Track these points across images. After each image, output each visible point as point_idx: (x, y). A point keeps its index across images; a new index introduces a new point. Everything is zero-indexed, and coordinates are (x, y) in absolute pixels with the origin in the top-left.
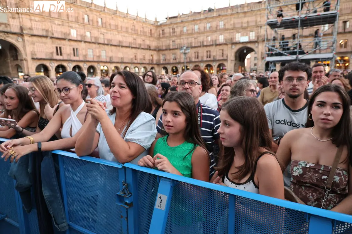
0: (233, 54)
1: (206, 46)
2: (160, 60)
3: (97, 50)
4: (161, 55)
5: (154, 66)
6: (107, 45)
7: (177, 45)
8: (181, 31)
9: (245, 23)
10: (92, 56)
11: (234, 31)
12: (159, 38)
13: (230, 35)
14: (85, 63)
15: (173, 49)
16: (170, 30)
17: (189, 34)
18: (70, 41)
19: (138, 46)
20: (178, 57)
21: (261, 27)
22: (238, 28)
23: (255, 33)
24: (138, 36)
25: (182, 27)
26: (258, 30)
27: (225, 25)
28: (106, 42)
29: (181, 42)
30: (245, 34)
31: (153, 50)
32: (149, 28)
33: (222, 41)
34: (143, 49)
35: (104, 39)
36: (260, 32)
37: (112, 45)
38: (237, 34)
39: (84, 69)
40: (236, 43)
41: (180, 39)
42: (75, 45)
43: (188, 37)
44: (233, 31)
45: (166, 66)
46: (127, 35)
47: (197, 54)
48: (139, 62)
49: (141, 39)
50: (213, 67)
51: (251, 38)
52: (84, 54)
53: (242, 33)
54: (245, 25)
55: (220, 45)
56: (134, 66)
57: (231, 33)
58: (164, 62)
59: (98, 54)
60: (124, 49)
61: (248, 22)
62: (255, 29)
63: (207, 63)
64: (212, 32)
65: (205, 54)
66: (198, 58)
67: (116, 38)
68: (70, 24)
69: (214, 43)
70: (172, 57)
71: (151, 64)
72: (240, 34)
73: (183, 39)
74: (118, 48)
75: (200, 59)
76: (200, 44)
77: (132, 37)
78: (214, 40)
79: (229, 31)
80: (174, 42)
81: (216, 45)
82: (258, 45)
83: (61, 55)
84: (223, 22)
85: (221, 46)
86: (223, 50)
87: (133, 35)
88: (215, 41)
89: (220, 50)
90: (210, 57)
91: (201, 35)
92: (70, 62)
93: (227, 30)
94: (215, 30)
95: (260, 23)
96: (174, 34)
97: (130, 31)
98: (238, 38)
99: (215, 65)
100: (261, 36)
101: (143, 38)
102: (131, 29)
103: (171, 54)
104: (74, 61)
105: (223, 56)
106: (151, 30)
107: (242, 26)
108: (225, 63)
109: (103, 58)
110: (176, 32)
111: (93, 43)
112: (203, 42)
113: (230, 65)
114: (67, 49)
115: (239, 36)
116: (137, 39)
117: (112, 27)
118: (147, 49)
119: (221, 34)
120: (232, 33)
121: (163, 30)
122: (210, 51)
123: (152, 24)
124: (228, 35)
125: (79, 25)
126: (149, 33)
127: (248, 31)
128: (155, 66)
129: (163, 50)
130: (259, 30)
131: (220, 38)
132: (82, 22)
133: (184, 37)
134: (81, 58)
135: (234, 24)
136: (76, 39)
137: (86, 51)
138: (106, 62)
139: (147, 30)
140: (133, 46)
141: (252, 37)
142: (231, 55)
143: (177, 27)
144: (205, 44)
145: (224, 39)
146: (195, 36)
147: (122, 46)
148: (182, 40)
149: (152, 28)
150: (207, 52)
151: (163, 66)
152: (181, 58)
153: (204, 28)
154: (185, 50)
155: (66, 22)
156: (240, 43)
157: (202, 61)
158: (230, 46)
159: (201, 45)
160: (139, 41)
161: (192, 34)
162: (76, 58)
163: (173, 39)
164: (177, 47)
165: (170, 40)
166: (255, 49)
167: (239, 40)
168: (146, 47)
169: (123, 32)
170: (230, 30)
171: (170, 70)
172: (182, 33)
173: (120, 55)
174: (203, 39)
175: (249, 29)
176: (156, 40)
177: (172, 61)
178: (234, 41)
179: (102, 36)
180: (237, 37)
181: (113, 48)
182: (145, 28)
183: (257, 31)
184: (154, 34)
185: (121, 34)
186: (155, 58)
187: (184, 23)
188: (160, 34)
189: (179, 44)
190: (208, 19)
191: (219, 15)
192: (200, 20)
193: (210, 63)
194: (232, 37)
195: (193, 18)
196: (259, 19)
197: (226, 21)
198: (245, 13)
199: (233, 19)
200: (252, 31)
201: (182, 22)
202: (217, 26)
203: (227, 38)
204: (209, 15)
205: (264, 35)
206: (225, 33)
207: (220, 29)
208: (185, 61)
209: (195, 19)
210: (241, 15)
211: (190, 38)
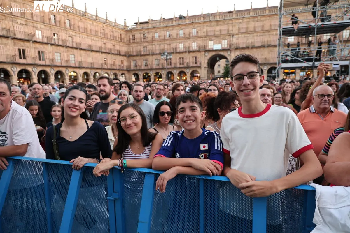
0: (206, 61)
1: (179, 53)
2: (130, 66)
3: (65, 54)
4: (132, 61)
5: (124, 72)
6: (76, 48)
7: (149, 50)
8: (153, 37)
10: (59, 61)
11: (207, 38)
12: (129, 43)
13: (203, 43)
14: (52, 68)
15: (144, 55)
16: (141, 35)
17: (161, 40)
18: (35, 43)
19: (108, 51)
20: (150, 63)
21: (233, 36)
22: (211, 36)
23: (227, 42)
24: (108, 40)
25: (154, 33)
27: (198, 32)
28: (75, 46)
29: (153, 47)
30: (218, 42)
31: (123, 56)
32: (119, 33)
33: (196, 48)
34: (113, 54)
35: (72, 42)
36: (232, 40)
37: (81, 49)
38: (210, 42)
39: (51, 74)
40: (209, 51)
41: (152, 45)
42: (41, 47)
43: (160, 43)
44: (205, 39)
45: (137, 72)
46: (97, 39)
47: (169, 61)
48: (109, 67)
49: (111, 43)
50: (187, 73)
51: (223, 46)
52: (51, 57)
53: (215, 40)
54: (217, 33)
55: (193, 52)
56: (105, 72)
58: (135, 68)
59: (66, 59)
60: (94, 53)
61: (220, 30)
62: (227, 37)
63: (180, 70)
64: (185, 39)
65: (178, 61)
66: (171, 65)
67: (86, 41)
68: (35, 25)
69: (187, 50)
70: (144, 63)
71: (122, 70)
72: (212, 42)
73: (155, 45)
74: (88, 52)
75: (173, 66)
76: (173, 51)
77: (102, 41)
78: (187, 47)
79: (202, 39)
80: (145, 48)
81: (190, 52)
82: (231, 53)
83: (24, 58)
84: (195, 30)
85: (194, 53)
86: (196, 57)
87: (103, 39)
88: (189, 47)
89: (193, 57)
90: (183, 64)
91: (174, 42)
92: (35, 66)
93: (200, 37)
94: (188, 37)
95: (232, 32)
96: (145, 40)
97: (99, 34)
99: (188, 72)
100: (233, 45)
101: (113, 42)
102: (101, 33)
103: (142, 60)
104: (40, 65)
105: (196, 63)
106: (121, 35)
107: (214, 34)
108: (198, 70)
109: (72, 63)
110: (147, 37)
111: (61, 46)
112: (176, 49)
113: (203, 72)
114: (32, 52)
115: (212, 44)
116: (107, 44)
117: (81, 30)
118: (117, 54)
119: (194, 42)
120: (205, 40)
121: (133, 36)
122: (183, 58)
123: (122, 29)
124: (201, 43)
125: (45, 26)
126: (119, 37)
127: (221, 39)
128: (126, 72)
129: (134, 56)
130: (231, 39)
131: (193, 46)
132: (48, 22)
133: (156, 43)
134: (48, 63)
135: (207, 31)
136: (41, 41)
137: (53, 54)
138: (76, 67)
139: (117, 34)
140: (103, 51)
141: (225, 45)
142: (205, 63)
143: (148, 33)
144: (178, 50)
146: (168, 42)
147: (92, 51)
148: (154, 46)
149: (122, 32)
150: (180, 58)
151: (134, 72)
152: (152, 64)
153: (177, 34)
154: (167, 56)
155: (29, 22)
156: (213, 51)
157: (175, 68)
158: (203, 53)
160: (109, 46)
161: (164, 40)
162: (42, 62)
163: (145, 44)
164: (149, 53)
165: (141, 46)
166: (228, 57)
167: (212, 47)
168: (116, 53)
169: (92, 35)
170: (203, 37)
171: (141, 77)
172: (154, 39)
173: (90, 60)
174: (176, 46)
175: (221, 37)
176: (126, 46)
177: (143, 67)
178: (207, 49)
179: (70, 39)
180: (210, 45)
181: (82, 52)
182: (114, 32)
183: (229, 40)
184: (124, 39)
185: (90, 38)
186: (126, 64)
187: (156, 29)
188: (130, 39)
189: (151, 50)
190: (180, 26)
191: (192, 23)
192: (173, 26)
193: (183, 70)
194: (205, 45)
195: (165, 24)
196: (231, 28)
197: (199, 28)
198: (217, 21)
199: (205, 27)
200: (225, 40)
201: (154, 27)
202: (190, 33)
203: (200, 45)
204: (181, 22)
205: (236, 43)
206: (198, 40)
207: (193, 37)
208: (157, 67)
209: (167, 25)
210: (213, 23)
211: (162, 44)
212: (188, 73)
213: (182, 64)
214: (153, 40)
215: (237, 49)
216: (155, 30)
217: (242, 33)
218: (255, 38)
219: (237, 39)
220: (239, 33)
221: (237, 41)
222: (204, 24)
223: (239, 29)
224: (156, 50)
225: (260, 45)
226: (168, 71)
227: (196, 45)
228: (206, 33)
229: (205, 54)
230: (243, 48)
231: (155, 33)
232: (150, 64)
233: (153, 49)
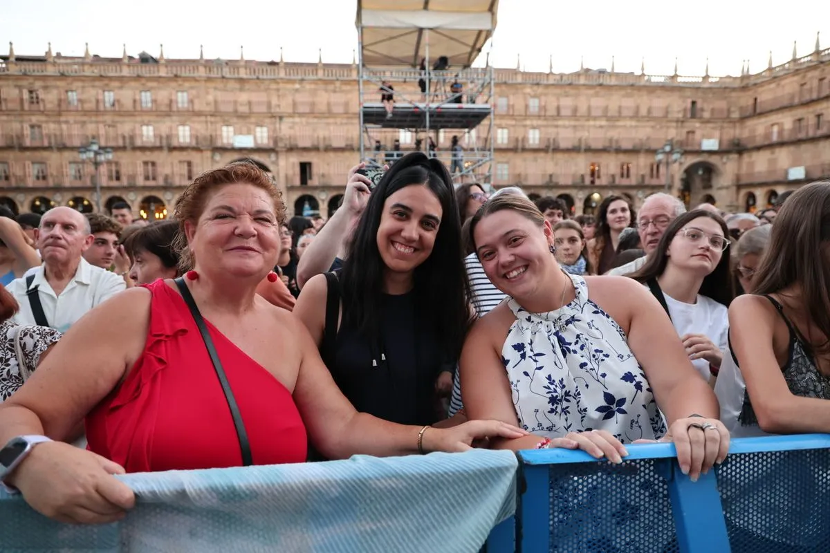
1: (143, 149)
7: (49, 137)
8: (60, 101)
9: (241, 105)
11: (218, 119)
13: (207, 129)
15: (34, 149)
16: (21, 93)
17: (86, 113)
20: (52, 170)
21: (281, 118)
22: (227, 113)
23: (268, 131)
25: (62, 91)
26: (275, 123)
27: (191, 102)
29: (61, 130)
30: (245, 129)
33: (188, 140)
36: (280, 129)
38: (225, 128)
40: (224, 150)
41: (59, 122)
43: (85, 119)
44: (213, 119)
45: (11, 195)
47: (114, 168)
50: (166, 203)
51: (259, 141)
53: (237, 126)
54: (243, 109)
55: (182, 149)
57: (209, 125)
58: (3, 184)
61: (250, 103)
62: (267, 120)
63: (147, 194)
64: (157, 116)
65: (140, 169)
66: (118, 178)
69: (164, 143)
70: (33, 170)
72: (231, 129)
73: (67, 122)
75: (124, 182)
76: (124, 142)
78: (164, 135)
79: (203, 118)
80: (36, 130)
81: (172, 149)
82: (277, 158)
84: (185, 94)
85: (185, 153)
86: (189, 164)
88: (169, 137)
89: (181, 162)
90: (154, 179)
91: (127, 119)
93: (199, 114)
94: (167, 111)
95: (278, 110)
96: (34, 107)
98: (228, 138)
99: (170, 199)
100: (281, 139)
103: (28, 163)
105: (190, 178)
107: (236, 111)
110: (43, 100)
112: (132, 138)
115: (231, 134)
119: (183, 124)
120: (212, 123)
122: (153, 164)
124: (201, 128)
127: (251, 123)
130: (278, 126)
131: (181, 133)
133: (71, 119)
135: (216, 102)
141: (262, 137)
143: (46, 88)
144: (138, 143)
145: (191, 136)
146: (108, 119)
148: (64, 126)
150: (146, 163)
152: (61, 174)
153: (135, 101)
154: (96, 153)
156: (234, 150)
157: (132, 188)
158: (208, 154)
159: (128, 144)
161: (97, 112)
163: (34, 119)
164: (50, 143)
165: (21, 122)
166: (271, 167)
167: (231, 141)
170: (206, 116)
172: (64, 107)
174: (133, 130)
175: (253, 120)
177: (31, 183)
178: (219, 144)
180: (225, 134)
183: (272, 127)
187: (70, 80)
189: (55, 135)
190: (143, 81)
191: (176, 76)
192: (121, 79)
193: (154, 193)
194: (214, 134)
195: (96, 71)
196: (274, 101)
197: (194, 92)
198: (241, 80)
199: (211, 91)
200: (261, 126)
201: (63, 76)
202: (171, 101)
203: (199, 135)
204: (145, 70)
205: (288, 137)
206: (194, 122)
207: (178, 111)
208: (78, 184)
209: (103, 74)
210: (232, 85)
211: (91, 122)
212: (169, 201)
213: (151, 177)
214: (61, 110)
215: (291, 149)
216: (68, 84)
217: (301, 115)
218: (332, 128)
219: (291, 128)
220: (294, 113)
221: (292, 132)
222: (210, 85)
223: (295, 104)
224: (70, 136)
225: (342, 144)
226: (109, 195)
227: (188, 133)
228: (213, 104)
229: (212, 158)
230: (305, 149)
231: (67, 91)
232: (55, 173)
233: (62, 135)
